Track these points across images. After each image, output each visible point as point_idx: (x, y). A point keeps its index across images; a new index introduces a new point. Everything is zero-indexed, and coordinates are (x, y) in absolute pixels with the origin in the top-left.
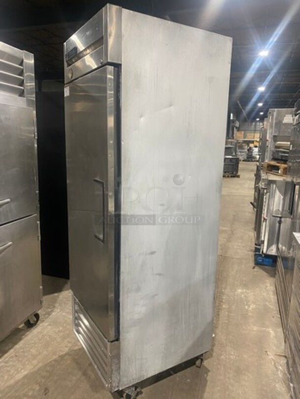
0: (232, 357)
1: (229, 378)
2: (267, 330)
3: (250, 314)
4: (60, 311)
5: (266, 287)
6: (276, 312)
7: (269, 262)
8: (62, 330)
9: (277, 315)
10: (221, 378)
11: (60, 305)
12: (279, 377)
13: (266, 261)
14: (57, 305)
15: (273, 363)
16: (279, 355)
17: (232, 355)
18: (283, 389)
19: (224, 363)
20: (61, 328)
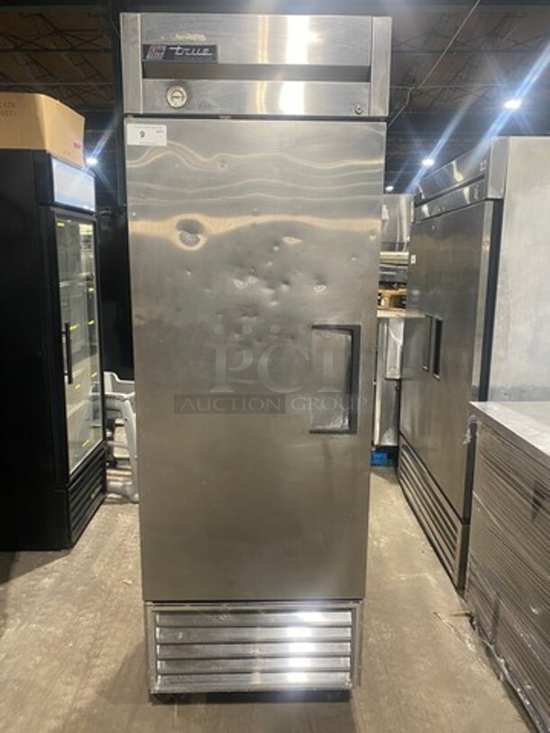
0: (385, 636)
1: (395, 675)
2: (422, 575)
3: (386, 554)
4: (23, 624)
5: (392, 502)
6: (423, 543)
7: (381, 458)
8: (41, 661)
9: (427, 547)
10: (382, 678)
11: (18, 609)
12: (470, 651)
13: (377, 459)
14: (9, 610)
15: (453, 630)
16: (456, 615)
17: (384, 633)
18: (484, 671)
19: (377, 650)
20: (38, 659)
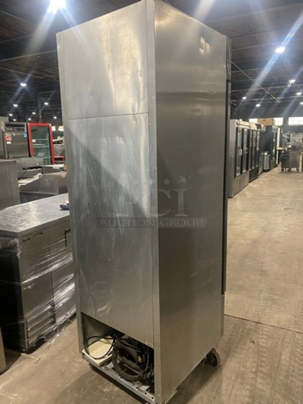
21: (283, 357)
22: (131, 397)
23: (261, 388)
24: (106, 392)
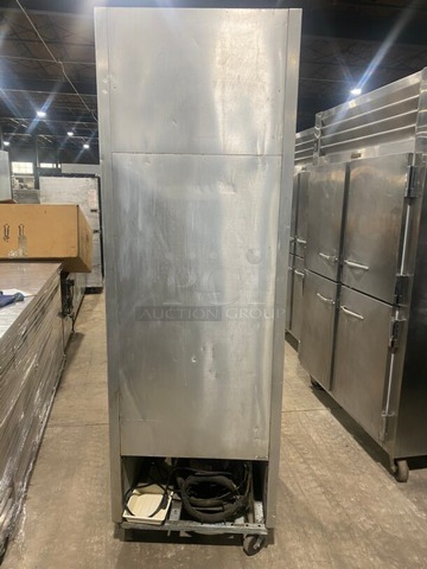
21: (314, 438)
22: (210, 546)
23: (320, 473)
24: (171, 557)
